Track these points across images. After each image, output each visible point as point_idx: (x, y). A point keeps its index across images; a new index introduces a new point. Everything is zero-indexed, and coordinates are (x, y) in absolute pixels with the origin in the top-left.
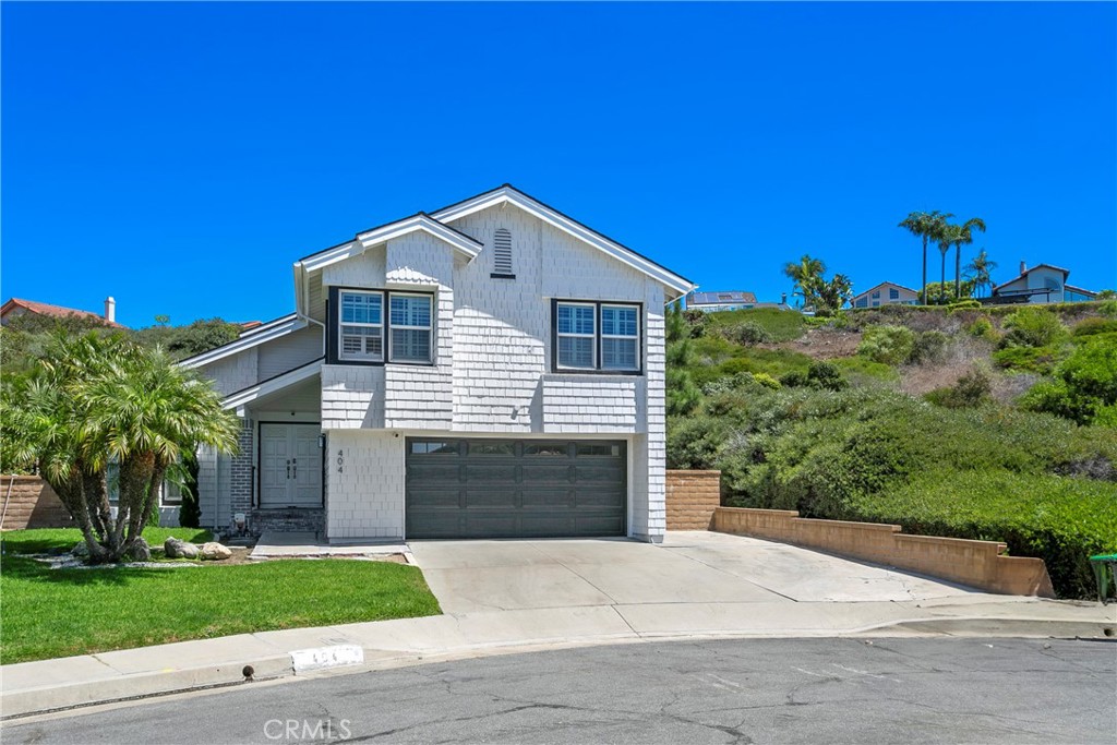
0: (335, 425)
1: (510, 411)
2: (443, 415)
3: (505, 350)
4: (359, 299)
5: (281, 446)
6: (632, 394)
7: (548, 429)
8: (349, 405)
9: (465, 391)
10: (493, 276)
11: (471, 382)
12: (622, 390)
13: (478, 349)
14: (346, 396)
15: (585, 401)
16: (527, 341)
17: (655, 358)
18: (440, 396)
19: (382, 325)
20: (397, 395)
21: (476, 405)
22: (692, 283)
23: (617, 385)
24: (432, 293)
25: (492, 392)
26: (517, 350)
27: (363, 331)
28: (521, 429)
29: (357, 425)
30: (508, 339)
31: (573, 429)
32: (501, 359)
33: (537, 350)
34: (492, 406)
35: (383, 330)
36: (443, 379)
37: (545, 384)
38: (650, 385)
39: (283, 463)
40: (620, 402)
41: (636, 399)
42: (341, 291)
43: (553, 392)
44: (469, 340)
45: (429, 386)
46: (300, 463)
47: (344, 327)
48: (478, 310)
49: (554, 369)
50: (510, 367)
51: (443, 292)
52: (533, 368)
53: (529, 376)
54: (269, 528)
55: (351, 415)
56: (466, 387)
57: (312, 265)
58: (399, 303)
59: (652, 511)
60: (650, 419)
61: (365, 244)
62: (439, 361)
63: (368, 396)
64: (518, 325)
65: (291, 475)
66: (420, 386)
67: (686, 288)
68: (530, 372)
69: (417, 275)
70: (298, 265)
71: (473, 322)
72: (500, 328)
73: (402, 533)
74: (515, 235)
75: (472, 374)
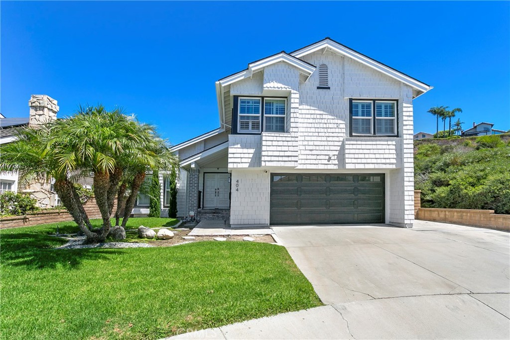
0: (235, 166)
1: (327, 157)
2: (293, 159)
3: (325, 126)
4: (248, 102)
5: (213, 182)
6: (394, 147)
7: (348, 166)
8: (242, 156)
9: (303, 148)
10: (318, 88)
11: (306, 143)
12: (389, 145)
13: (310, 125)
14: (241, 151)
15: (368, 151)
16: (336, 121)
17: (408, 127)
18: (291, 149)
19: (260, 115)
20: (268, 148)
21: (309, 155)
22: (429, 86)
23: (386, 143)
24: (286, 97)
25: (317, 148)
26: (331, 126)
27: (250, 118)
28: (332, 167)
29: (247, 165)
30: (326, 120)
31: (362, 166)
32: (322, 130)
33: (343, 126)
34: (317, 155)
35: (261, 117)
36: (293, 139)
37: (347, 142)
38: (405, 142)
39: (214, 190)
40: (387, 151)
41: (396, 150)
42: (239, 98)
43: (351, 147)
44: (306, 121)
45: (285, 143)
46: (220, 190)
47: (241, 116)
48: (310, 106)
49: (351, 135)
50: (327, 135)
51: (294, 93)
52: (339, 135)
53: (337, 139)
54: (205, 218)
55: (243, 160)
56: (304, 145)
57: (225, 83)
58: (269, 104)
59: (406, 210)
60: (405, 160)
61: (253, 69)
62: (291, 130)
63: (252, 151)
64: (331, 113)
65: (217, 195)
66: (281, 143)
67: (426, 89)
68: (337, 137)
69: (280, 85)
70: (217, 83)
71: (307, 112)
72: (322, 114)
73: (268, 222)
74: (329, 67)
75: (307, 138)
